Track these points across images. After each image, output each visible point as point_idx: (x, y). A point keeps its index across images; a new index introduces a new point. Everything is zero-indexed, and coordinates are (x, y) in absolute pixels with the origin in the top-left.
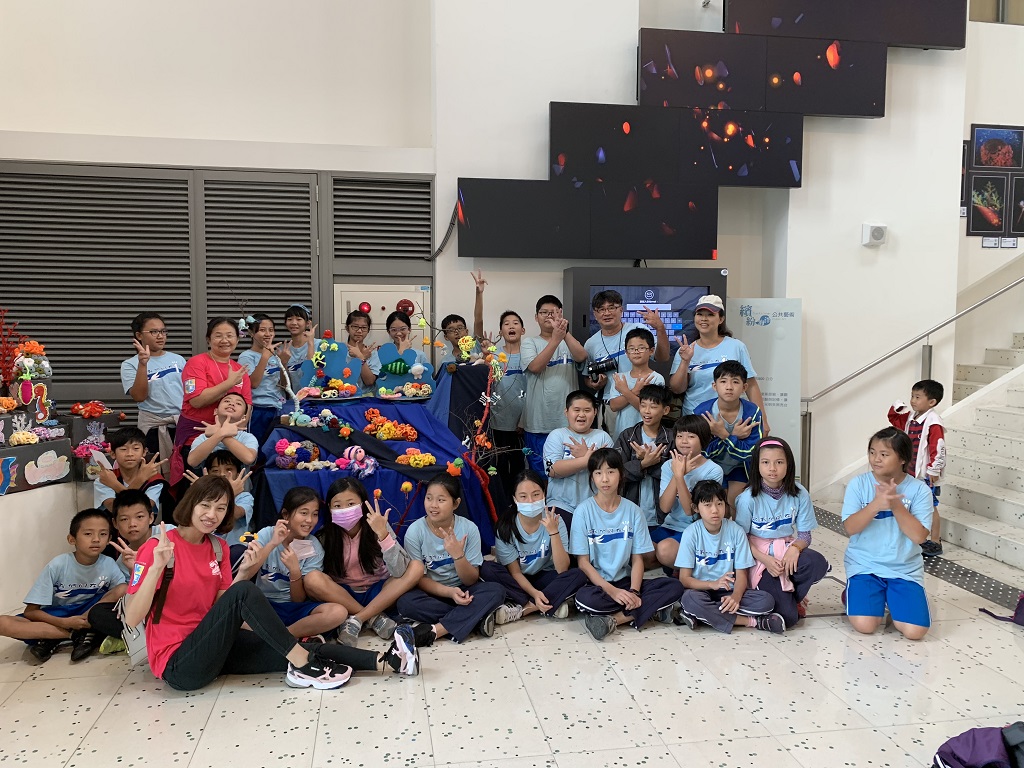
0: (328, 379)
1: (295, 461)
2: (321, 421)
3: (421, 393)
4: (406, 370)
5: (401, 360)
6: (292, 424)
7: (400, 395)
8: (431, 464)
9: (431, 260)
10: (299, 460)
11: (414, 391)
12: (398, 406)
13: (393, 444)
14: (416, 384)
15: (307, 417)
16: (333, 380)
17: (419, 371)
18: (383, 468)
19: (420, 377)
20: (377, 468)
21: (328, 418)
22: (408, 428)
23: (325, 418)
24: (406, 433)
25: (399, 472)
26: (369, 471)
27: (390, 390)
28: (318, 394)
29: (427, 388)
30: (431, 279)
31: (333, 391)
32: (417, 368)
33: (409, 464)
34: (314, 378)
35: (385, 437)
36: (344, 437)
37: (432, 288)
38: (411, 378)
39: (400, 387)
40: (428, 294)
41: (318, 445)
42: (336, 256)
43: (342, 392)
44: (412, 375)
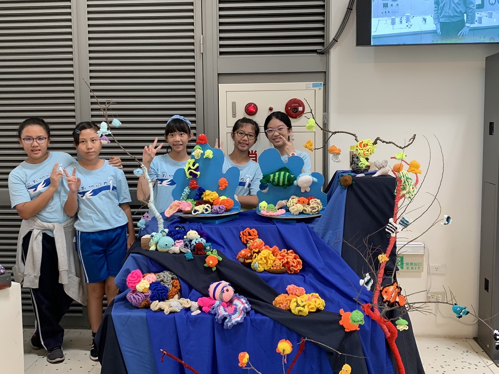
0: (201, 191)
1: (149, 299)
2: (186, 245)
3: (308, 209)
4: (291, 182)
5: (285, 169)
6: (153, 248)
7: (283, 211)
8: (318, 310)
9: (324, 53)
10: (153, 298)
11: (300, 207)
12: (279, 225)
13: (271, 278)
14: (303, 199)
15: (170, 240)
16: (207, 192)
17: (307, 182)
18: (256, 312)
19: (308, 190)
20: (248, 313)
21: (193, 242)
22: (290, 257)
23: (191, 241)
24: (288, 263)
25: (275, 321)
26: (237, 318)
27: (271, 205)
28: (188, 209)
29: (316, 204)
30: (324, 75)
31: (205, 206)
32: (305, 179)
33: (290, 310)
34: (187, 190)
35: (261, 269)
36: (210, 268)
37: (325, 85)
38: (298, 191)
39: (284, 202)
40: (320, 92)
41: (180, 278)
42: (221, 53)
43: (216, 207)
44: (298, 188)
